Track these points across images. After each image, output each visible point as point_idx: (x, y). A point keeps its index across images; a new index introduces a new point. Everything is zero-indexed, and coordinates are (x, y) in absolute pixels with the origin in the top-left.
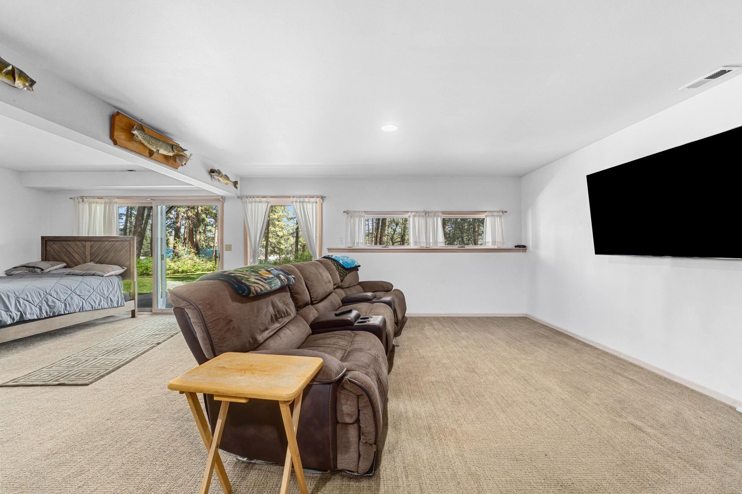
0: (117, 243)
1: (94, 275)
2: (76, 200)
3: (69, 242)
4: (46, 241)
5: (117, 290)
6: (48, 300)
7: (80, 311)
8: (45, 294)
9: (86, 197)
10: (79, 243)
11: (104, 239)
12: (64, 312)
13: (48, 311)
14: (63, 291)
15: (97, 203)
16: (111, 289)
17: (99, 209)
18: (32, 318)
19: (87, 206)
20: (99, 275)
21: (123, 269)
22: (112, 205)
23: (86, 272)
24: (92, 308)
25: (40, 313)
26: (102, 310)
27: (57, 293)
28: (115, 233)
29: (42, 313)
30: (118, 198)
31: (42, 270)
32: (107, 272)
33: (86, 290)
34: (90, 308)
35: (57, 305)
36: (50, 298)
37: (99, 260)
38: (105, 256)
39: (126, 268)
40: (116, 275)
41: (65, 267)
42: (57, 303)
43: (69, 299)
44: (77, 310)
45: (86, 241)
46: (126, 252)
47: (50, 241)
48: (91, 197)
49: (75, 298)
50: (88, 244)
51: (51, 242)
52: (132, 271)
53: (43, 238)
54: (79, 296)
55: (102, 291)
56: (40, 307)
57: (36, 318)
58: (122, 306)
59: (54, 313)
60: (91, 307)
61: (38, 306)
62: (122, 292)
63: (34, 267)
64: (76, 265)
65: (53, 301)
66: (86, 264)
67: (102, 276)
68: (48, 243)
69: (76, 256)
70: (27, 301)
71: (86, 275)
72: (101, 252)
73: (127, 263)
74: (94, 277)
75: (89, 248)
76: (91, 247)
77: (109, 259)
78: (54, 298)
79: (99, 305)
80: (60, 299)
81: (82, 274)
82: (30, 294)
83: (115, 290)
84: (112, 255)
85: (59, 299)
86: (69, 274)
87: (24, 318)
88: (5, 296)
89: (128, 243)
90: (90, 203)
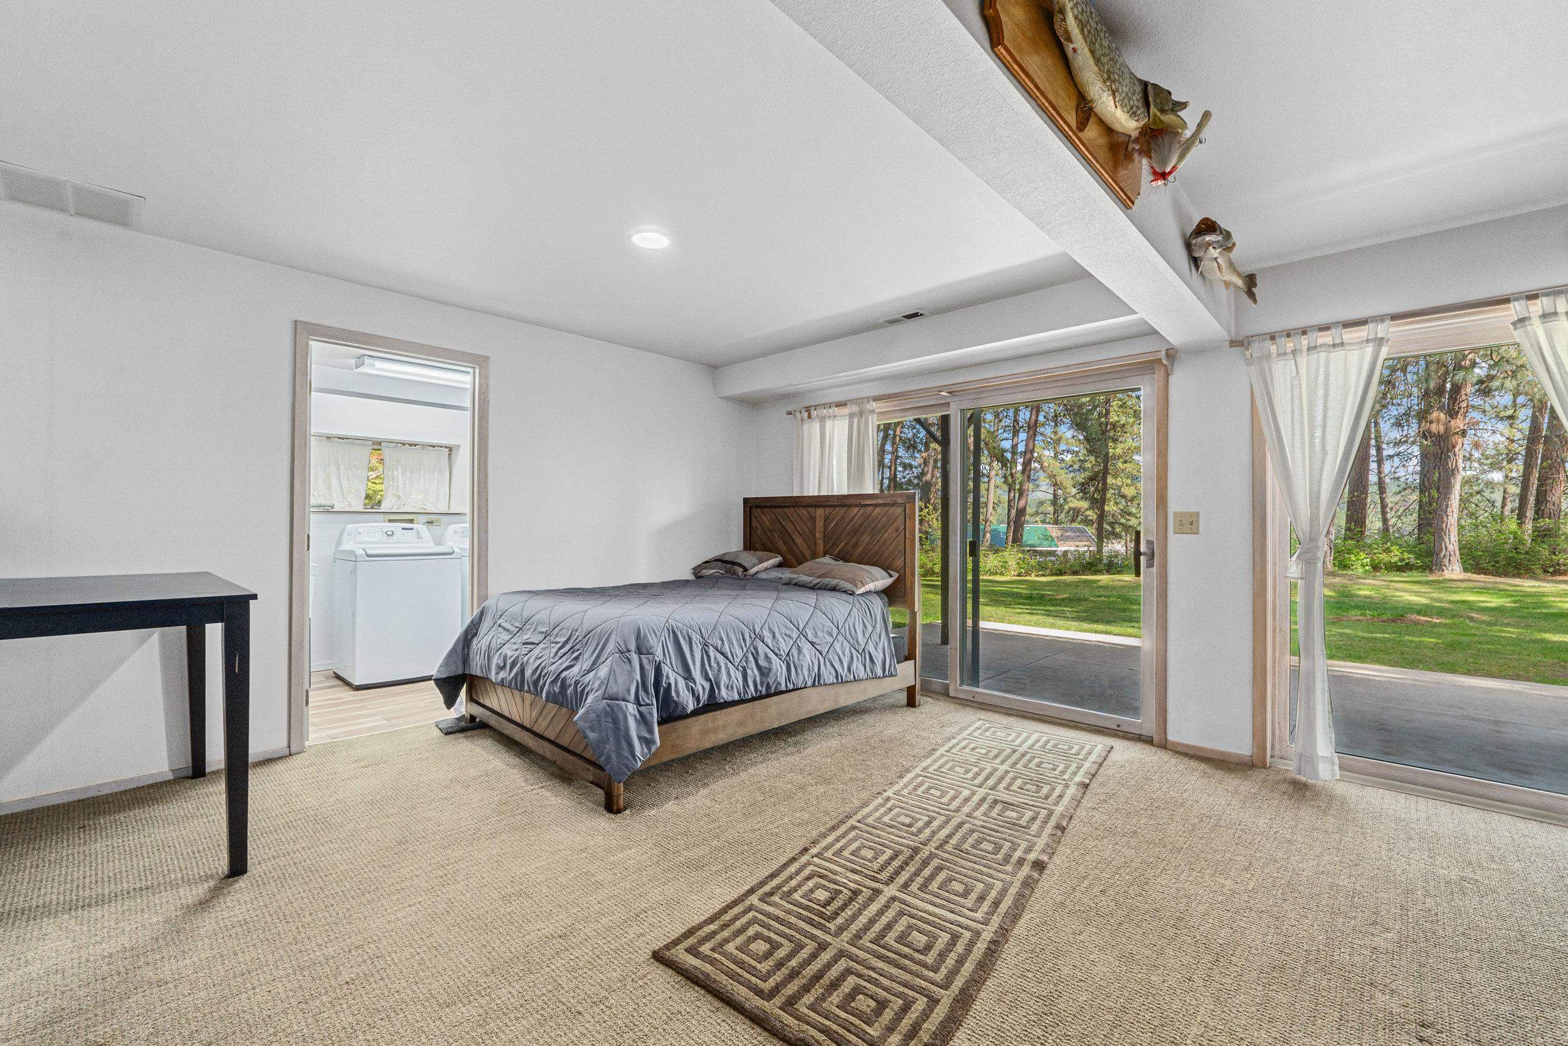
0: (878, 509)
1: (834, 589)
2: (798, 415)
3: (786, 510)
4: (753, 507)
5: (881, 631)
6: (757, 653)
7: (814, 685)
8: (753, 636)
9: (816, 407)
10: (803, 511)
11: (853, 501)
12: (786, 686)
13: (758, 680)
14: (784, 630)
15: (835, 416)
16: (870, 629)
17: (838, 429)
18: (730, 699)
19: (816, 426)
20: (845, 592)
21: (891, 576)
22: (863, 418)
23: (819, 580)
24: (837, 678)
25: (744, 687)
26: (856, 683)
27: (774, 637)
28: (870, 487)
29: (748, 686)
30: (876, 399)
31: (745, 570)
32: (860, 584)
33: (825, 630)
34: (832, 679)
35: (774, 667)
36: (760, 645)
37: (840, 552)
38: (851, 543)
39: (896, 575)
40: (876, 593)
41: (780, 565)
42: (773, 662)
43: (795, 651)
44: (809, 683)
45: (816, 506)
46: (894, 535)
47: (757, 507)
48: (825, 406)
49: (805, 651)
50: (820, 512)
51: (759, 510)
52: (908, 583)
53: (746, 501)
54: (812, 644)
55: (853, 633)
56: (744, 668)
57: (736, 697)
58: (891, 675)
59: (768, 687)
60: (834, 674)
61: (740, 668)
62: (892, 635)
63: (733, 563)
64: (800, 563)
65: (767, 657)
66: (817, 560)
67: (852, 594)
68: (754, 510)
69: (798, 540)
70: (722, 654)
71: (819, 589)
72: (846, 532)
73: (899, 563)
74: (837, 594)
75: (822, 523)
76: (827, 519)
77: (860, 550)
78: (768, 647)
79: (849, 669)
80: (778, 652)
81: (812, 585)
82: (728, 636)
83: (878, 632)
84: (866, 541)
85: (776, 651)
86: (789, 584)
87: (715, 697)
88: (684, 638)
89: (900, 510)
90: (822, 420)
